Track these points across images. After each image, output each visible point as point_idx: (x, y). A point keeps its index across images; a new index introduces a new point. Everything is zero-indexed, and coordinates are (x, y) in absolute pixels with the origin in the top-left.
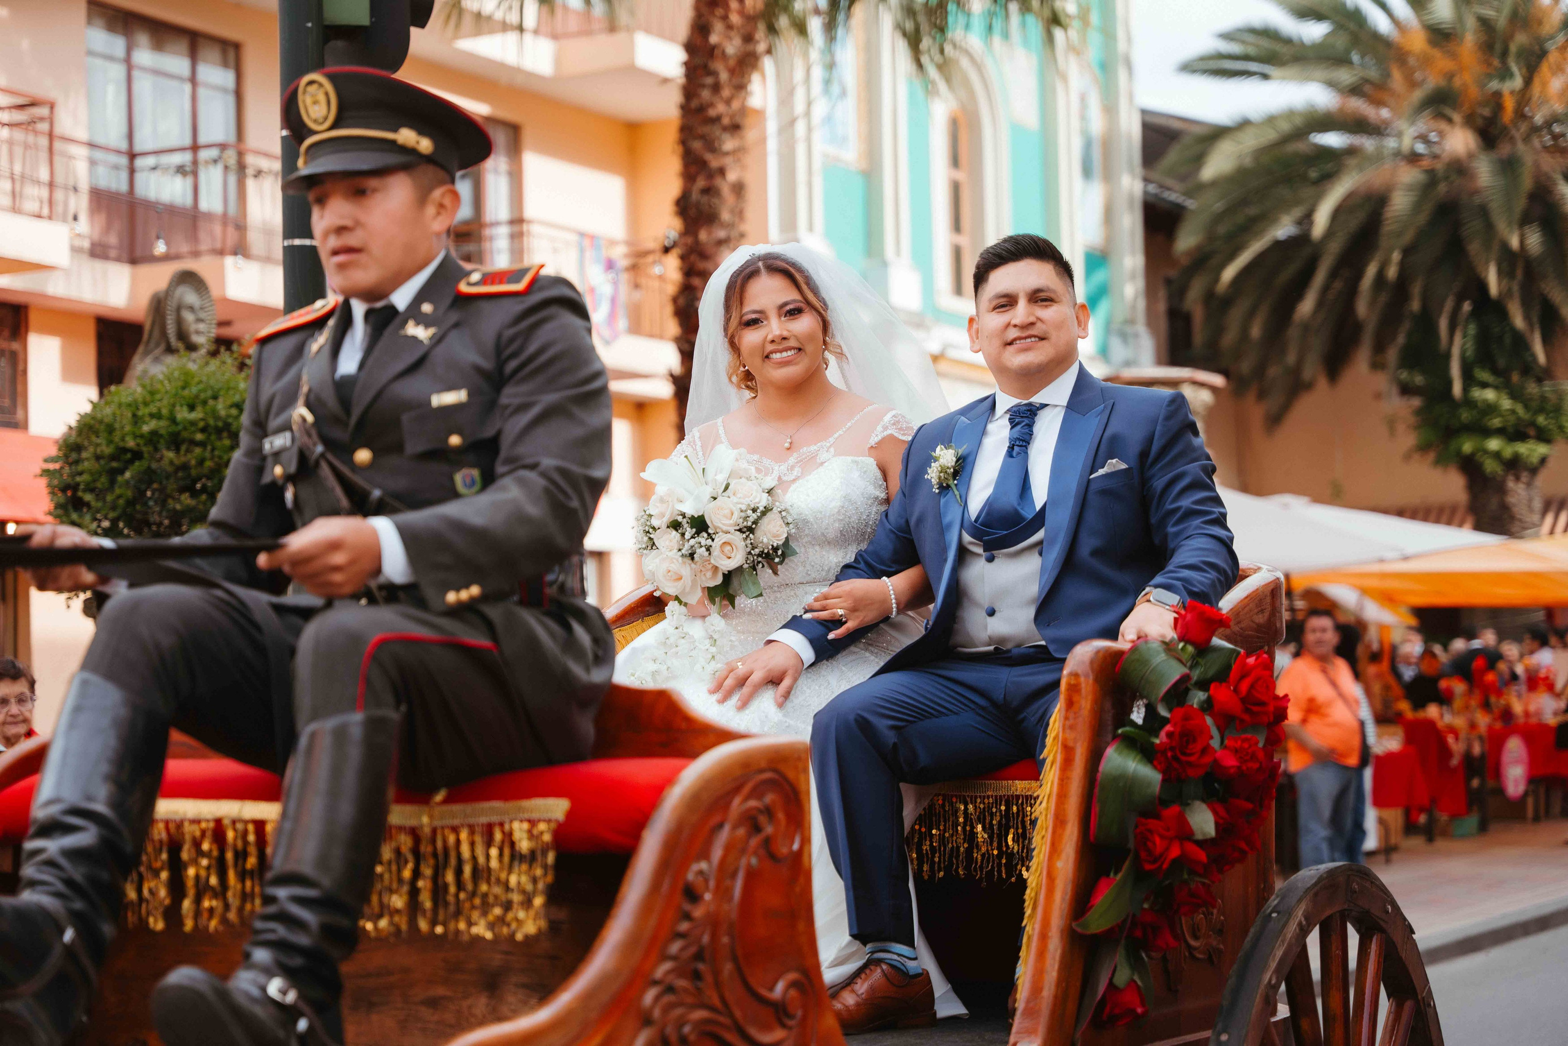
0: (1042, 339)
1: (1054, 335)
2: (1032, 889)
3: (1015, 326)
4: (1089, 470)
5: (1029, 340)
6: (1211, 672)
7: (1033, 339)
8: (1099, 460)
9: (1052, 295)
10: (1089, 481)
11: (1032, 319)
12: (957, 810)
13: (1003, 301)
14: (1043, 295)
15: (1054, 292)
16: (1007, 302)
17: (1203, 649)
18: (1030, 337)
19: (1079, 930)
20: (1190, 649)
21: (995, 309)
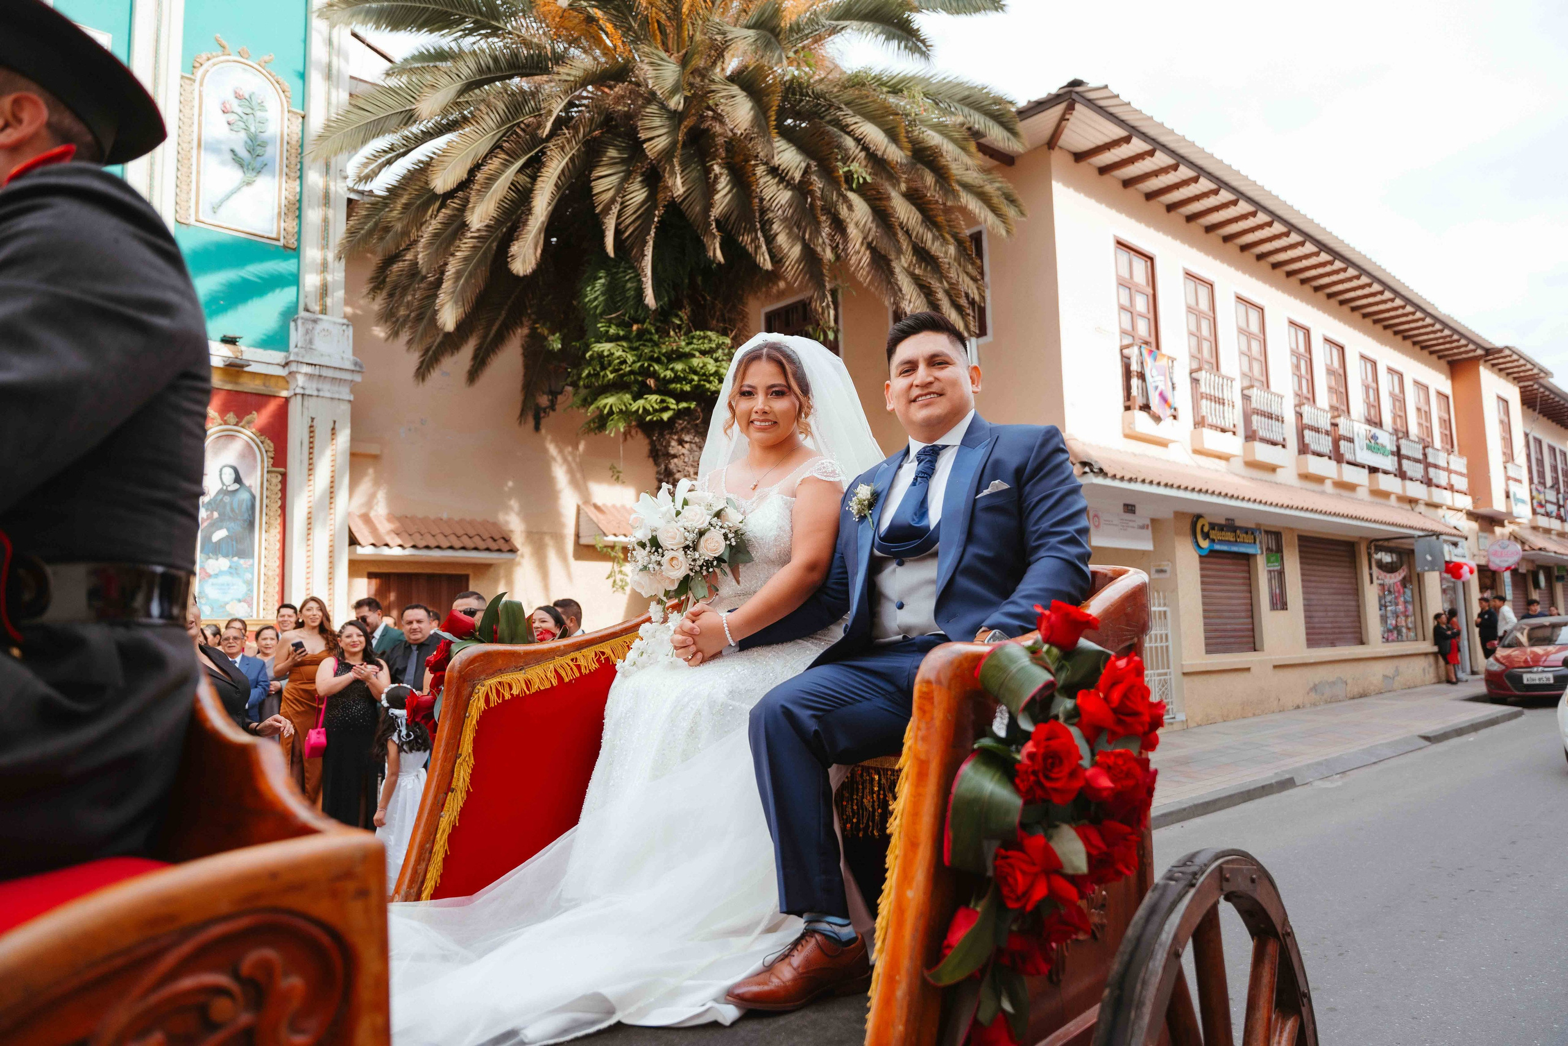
0: (940, 395)
1: (949, 392)
2: (883, 918)
3: (917, 386)
4: (974, 491)
5: (928, 397)
6: (1077, 678)
7: (932, 396)
8: (984, 482)
9: (946, 359)
10: (975, 501)
11: (930, 379)
12: (873, 779)
13: (906, 367)
14: (938, 359)
15: (947, 355)
16: (911, 367)
17: (1069, 651)
18: (929, 393)
19: (929, 979)
20: (1055, 651)
21: (900, 374)
